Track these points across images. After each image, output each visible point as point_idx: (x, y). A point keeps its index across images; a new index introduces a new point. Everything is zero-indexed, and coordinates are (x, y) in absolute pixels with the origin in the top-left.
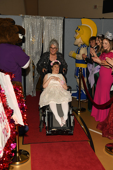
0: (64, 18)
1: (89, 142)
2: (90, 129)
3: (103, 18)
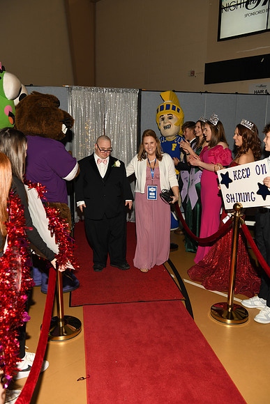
0: (141, 90)
1: (183, 302)
2: (185, 281)
3: (206, 92)
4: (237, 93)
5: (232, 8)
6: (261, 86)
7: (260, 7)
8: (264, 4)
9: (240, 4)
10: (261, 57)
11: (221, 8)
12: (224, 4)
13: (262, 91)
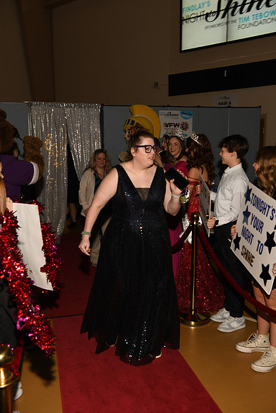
0: (103, 105)
3: (168, 106)
4: (199, 107)
5: (192, 20)
6: (225, 97)
7: (219, 20)
8: (223, 17)
9: (200, 16)
10: (223, 69)
11: (181, 20)
12: (184, 16)
13: (226, 103)
